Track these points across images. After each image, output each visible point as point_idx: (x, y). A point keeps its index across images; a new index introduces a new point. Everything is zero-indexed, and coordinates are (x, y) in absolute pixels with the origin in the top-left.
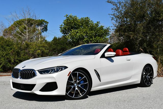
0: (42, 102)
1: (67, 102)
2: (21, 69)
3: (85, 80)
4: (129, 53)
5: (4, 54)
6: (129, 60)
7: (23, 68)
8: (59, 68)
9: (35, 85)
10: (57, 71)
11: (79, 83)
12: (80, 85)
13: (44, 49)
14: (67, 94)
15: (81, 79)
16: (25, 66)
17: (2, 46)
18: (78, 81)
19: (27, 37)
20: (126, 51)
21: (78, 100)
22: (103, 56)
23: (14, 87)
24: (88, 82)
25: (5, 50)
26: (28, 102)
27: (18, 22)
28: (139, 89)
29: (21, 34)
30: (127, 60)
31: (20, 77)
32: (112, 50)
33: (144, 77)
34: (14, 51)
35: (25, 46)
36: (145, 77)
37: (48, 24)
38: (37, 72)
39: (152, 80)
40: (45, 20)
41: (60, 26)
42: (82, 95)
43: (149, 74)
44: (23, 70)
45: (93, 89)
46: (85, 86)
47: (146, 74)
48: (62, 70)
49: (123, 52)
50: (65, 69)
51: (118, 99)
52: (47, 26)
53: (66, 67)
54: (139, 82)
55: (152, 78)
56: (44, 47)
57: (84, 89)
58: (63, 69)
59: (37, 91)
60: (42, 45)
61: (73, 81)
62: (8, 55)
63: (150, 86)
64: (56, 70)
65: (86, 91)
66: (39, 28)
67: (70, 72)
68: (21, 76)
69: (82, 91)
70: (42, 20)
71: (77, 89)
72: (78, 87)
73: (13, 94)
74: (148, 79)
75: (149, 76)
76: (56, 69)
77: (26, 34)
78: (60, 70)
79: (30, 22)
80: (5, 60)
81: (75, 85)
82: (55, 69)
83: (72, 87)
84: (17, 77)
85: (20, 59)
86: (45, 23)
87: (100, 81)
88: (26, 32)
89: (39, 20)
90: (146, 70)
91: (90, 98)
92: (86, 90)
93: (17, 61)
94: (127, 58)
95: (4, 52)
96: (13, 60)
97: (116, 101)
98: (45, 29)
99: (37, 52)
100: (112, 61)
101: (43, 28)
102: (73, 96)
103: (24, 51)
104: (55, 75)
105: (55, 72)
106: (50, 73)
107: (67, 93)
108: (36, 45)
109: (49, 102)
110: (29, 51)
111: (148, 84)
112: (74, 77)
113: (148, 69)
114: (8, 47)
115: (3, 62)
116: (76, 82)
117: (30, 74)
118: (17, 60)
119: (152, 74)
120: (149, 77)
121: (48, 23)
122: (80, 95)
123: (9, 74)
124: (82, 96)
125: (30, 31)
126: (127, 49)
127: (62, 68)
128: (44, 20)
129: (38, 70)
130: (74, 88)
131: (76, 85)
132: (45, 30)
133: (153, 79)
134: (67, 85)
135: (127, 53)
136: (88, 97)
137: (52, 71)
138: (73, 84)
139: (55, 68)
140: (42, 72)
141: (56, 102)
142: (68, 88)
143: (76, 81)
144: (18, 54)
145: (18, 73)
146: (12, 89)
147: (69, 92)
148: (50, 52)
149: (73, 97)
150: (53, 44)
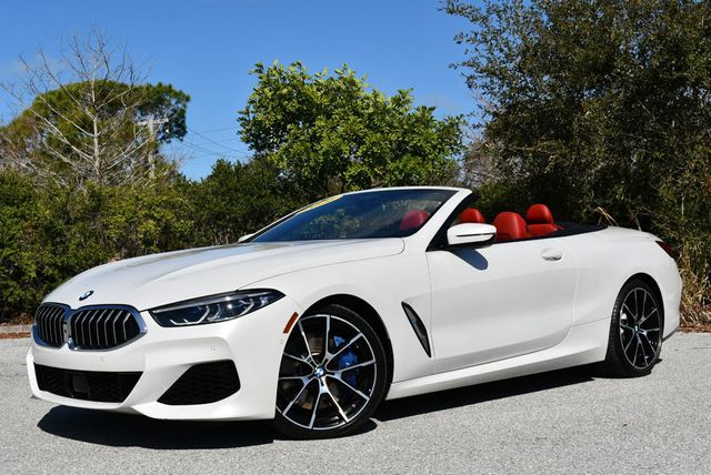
0: (169, 453)
1: (281, 451)
2: (75, 305)
3: (360, 352)
4: (556, 230)
6: (555, 259)
7: (81, 299)
8: (247, 299)
9: (136, 376)
10: (237, 311)
11: (334, 365)
12: (341, 371)
13: (169, 215)
14: (284, 414)
15: (342, 345)
16: (92, 292)
18: (329, 356)
19: (97, 164)
20: (543, 220)
21: (334, 440)
22: (439, 242)
23: (42, 387)
24: (374, 360)
26: (109, 451)
27: (54, 98)
28: (600, 385)
29: (67, 151)
30: (547, 259)
31: (70, 340)
32: (478, 215)
33: (622, 331)
34: (36, 227)
35: (87, 202)
36: (628, 333)
37: (188, 104)
38: (146, 317)
39: (656, 347)
40: (176, 88)
41: (241, 116)
42: (347, 415)
43: (643, 319)
44: (85, 310)
45: (397, 390)
46: (362, 378)
47: (630, 321)
48: (257, 307)
49: (530, 221)
50: (270, 302)
51: (511, 434)
52: (182, 114)
53: (275, 295)
54: (601, 357)
55: (656, 336)
56: (171, 205)
57: (359, 392)
58: (263, 302)
59: (147, 403)
60: (164, 198)
61: (310, 355)
63: (647, 372)
64: (230, 306)
65: (368, 399)
66: (151, 122)
67: (295, 315)
68: (73, 336)
69: (348, 399)
70: (160, 85)
71: (324, 389)
72: (330, 381)
73: (39, 420)
74: (640, 341)
75: (644, 326)
76: (231, 302)
77: (93, 151)
78: (248, 306)
79: (109, 97)
81: (319, 371)
82: (227, 303)
83: (306, 381)
84: (57, 343)
85: (63, 262)
86: (173, 102)
87: (429, 354)
88: (91, 143)
89: (149, 87)
90: (630, 302)
91: (386, 430)
92: (367, 394)
94: (545, 250)
96: (33, 267)
97: (503, 443)
98: (177, 127)
99: (141, 229)
100: (481, 264)
101: (167, 120)
102: (308, 424)
103: (81, 224)
104: (226, 329)
105: (227, 315)
106: (206, 322)
107: (283, 410)
108: (137, 197)
109: (202, 452)
110: (106, 227)
111: (640, 362)
112: (313, 339)
113: (639, 295)
114: (9, 210)
116: (319, 358)
117: (114, 326)
118: (50, 266)
119: (657, 320)
120: (645, 333)
121: (188, 99)
122: (341, 419)
123: (19, 329)
124: (348, 421)
125: (107, 136)
126: (546, 211)
127: (257, 300)
128: (170, 87)
129: (150, 311)
130: (314, 386)
131: (322, 373)
132: (176, 132)
133: (663, 340)
134: (280, 376)
135: (547, 225)
136: (374, 426)
137: (212, 313)
138: (306, 370)
139: (228, 299)
140: (170, 316)
141: (231, 450)
142: (286, 387)
143: (323, 354)
145: (63, 323)
146: (34, 397)
147: (291, 403)
148: (199, 230)
149: (310, 427)
150: (215, 193)
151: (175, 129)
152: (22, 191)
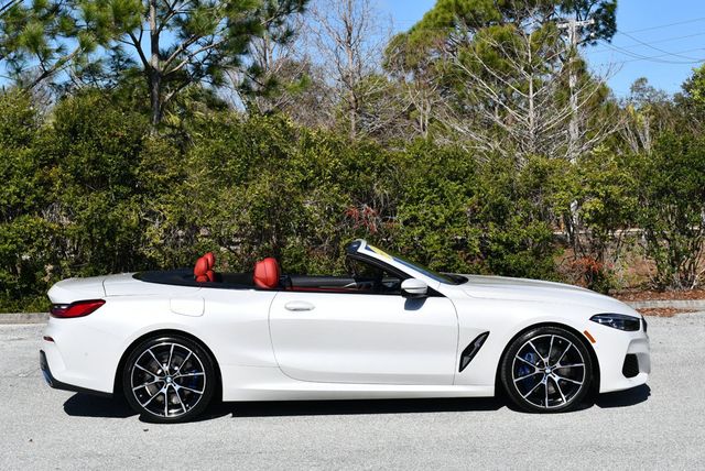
5: (437, 217)
13: (615, 189)
17: (430, 181)
19: (532, 125)
25: (442, 197)
34: (480, 204)
56: (616, 182)
62: (458, 222)
80: (443, 243)
85: (507, 239)
93: (494, 247)
95: (437, 208)
96: (477, 242)
103: (524, 202)
108: (579, 171)
114: (454, 186)
115: (436, 252)
118: (494, 241)
144: (500, 214)
150: (661, 168)
151: (602, 27)
152: (464, 166)
